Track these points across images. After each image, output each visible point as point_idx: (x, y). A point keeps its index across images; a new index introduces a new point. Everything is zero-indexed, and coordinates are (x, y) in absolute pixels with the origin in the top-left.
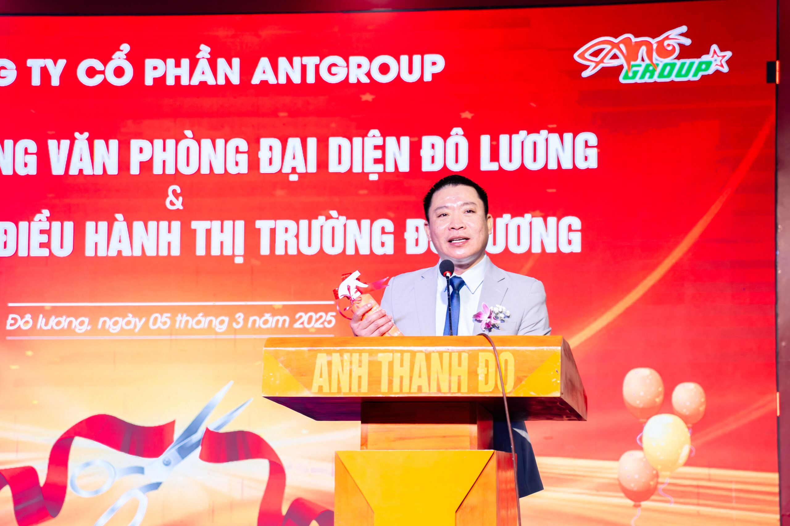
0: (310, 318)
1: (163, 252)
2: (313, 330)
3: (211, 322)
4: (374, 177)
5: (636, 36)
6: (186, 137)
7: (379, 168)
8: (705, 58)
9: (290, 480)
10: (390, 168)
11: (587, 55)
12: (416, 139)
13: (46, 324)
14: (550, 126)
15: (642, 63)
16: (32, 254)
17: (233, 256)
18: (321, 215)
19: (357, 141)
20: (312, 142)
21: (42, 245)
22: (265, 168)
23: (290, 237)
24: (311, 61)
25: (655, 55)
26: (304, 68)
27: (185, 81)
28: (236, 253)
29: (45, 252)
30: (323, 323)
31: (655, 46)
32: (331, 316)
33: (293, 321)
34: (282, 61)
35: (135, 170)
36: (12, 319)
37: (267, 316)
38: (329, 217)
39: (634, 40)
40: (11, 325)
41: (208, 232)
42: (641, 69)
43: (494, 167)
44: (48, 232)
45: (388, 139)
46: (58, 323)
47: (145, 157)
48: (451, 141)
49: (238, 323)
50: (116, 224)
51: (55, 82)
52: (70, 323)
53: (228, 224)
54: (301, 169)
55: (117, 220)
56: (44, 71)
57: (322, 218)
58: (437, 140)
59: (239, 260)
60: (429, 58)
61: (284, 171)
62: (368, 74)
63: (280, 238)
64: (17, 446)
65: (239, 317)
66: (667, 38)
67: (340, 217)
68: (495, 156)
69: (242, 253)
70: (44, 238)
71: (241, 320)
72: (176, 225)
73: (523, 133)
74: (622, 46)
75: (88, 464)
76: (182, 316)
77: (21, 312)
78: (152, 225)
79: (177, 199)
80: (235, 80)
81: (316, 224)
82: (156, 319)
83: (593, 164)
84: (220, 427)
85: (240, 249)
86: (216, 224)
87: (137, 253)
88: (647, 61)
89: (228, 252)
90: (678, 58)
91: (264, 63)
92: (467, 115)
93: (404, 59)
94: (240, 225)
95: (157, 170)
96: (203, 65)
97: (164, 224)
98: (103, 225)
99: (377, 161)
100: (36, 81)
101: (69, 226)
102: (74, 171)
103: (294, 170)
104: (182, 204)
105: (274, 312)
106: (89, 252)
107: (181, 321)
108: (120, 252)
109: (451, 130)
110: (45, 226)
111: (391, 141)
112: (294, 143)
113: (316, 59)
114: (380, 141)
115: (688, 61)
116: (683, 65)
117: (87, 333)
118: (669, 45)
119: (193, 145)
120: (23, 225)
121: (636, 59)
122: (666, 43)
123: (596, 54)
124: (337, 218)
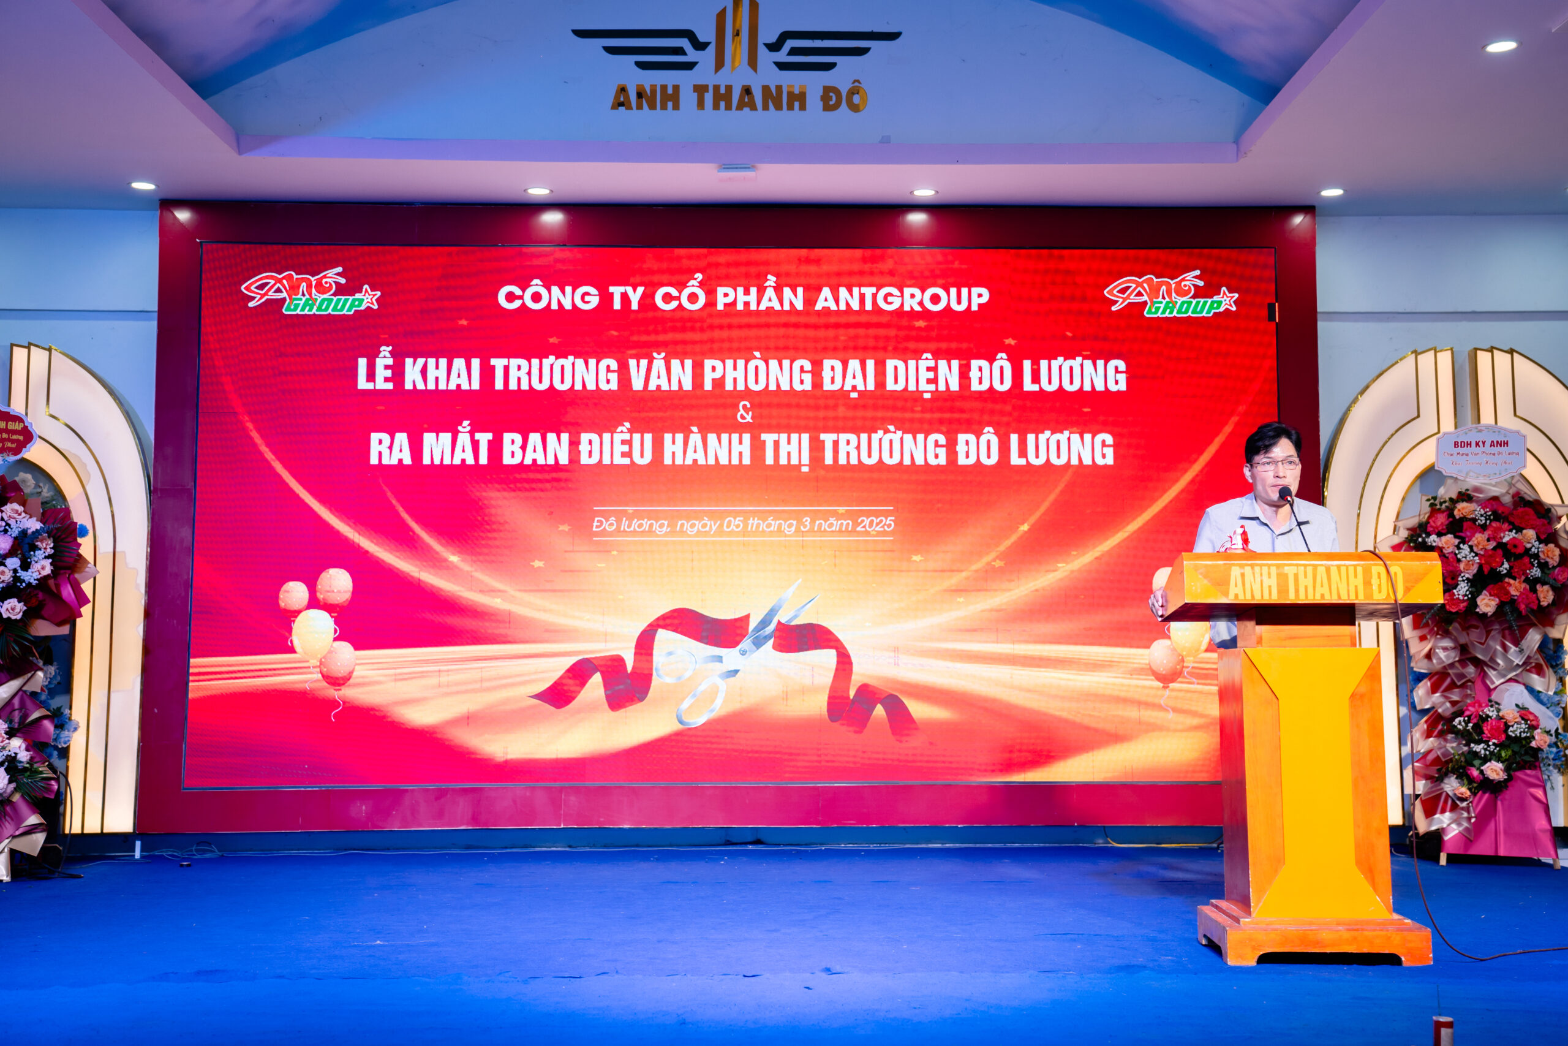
0: (872, 522)
1: (735, 461)
2: (874, 533)
3: (780, 524)
4: (927, 396)
5: (1156, 278)
6: (756, 358)
7: (932, 387)
8: (1216, 298)
9: (856, 668)
10: (942, 387)
11: (1115, 292)
12: (964, 362)
13: (629, 527)
14: (1085, 353)
15: (1163, 300)
16: (615, 463)
17: (800, 465)
18: (880, 429)
19: (912, 363)
20: (870, 364)
21: (624, 455)
22: (827, 386)
23: (852, 448)
24: (869, 291)
25: (1174, 294)
26: (862, 297)
27: (753, 307)
28: (802, 463)
29: (626, 461)
30: (883, 527)
31: (1173, 286)
32: (890, 520)
33: (856, 524)
34: (843, 292)
35: (708, 386)
36: (598, 521)
37: (832, 520)
38: (887, 431)
39: (1155, 280)
40: (597, 527)
41: (776, 443)
42: (1162, 306)
43: (1035, 388)
44: (629, 443)
45: (939, 361)
46: (640, 526)
47: (718, 374)
48: (996, 365)
49: (805, 526)
50: (692, 435)
51: (635, 306)
52: (651, 525)
53: (794, 437)
54: (861, 387)
55: (693, 432)
56: (625, 297)
57: (880, 433)
58: (984, 364)
59: (805, 469)
60: (975, 291)
61: (845, 389)
62: (921, 303)
63: (843, 449)
64: (606, 637)
65: (806, 521)
66: (1183, 280)
67: (897, 431)
68: (1036, 378)
69: (807, 462)
70: (626, 448)
71: (807, 523)
72: (747, 437)
73: (1061, 359)
74: (1145, 285)
75: (670, 654)
76: (754, 520)
77: (606, 515)
78: (725, 437)
79: (748, 414)
80: (799, 305)
81: (875, 437)
82: (730, 521)
83: (1122, 386)
84: (791, 620)
85: (806, 459)
86: (784, 437)
87: (711, 461)
88: (1167, 299)
89: (794, 461)
90: (1194, 297)
91: (826, 292)
92: (1010, 341)
93: (953, 291)
94: (805, 437)
95: (729, 386)
96: (770, 292)
97: (735, 437)
98: (680, 437)
99: (929, 381)
100: (617, 305)
101: (648, 437)
102: (652, 387)
103: (854, 388)
104: (752, 418)
105: (839, 516)
106: (668, 461)
107: (753, 524)
108: (695, 461)
109: (996, 355)
110: (627, 437)
111: (942, 364)
112: (854, 364)
113: (873, 290)
114: (932, 363)
115: (1202, 300)
116: (1198, 303)
117: (666, 534)
118: (1185, 286)
119: (762, 365)
120: (607, 436)
121: (1158, 298)
122: (1183, 283)
123: (1123, 291)
124: (895, 432)
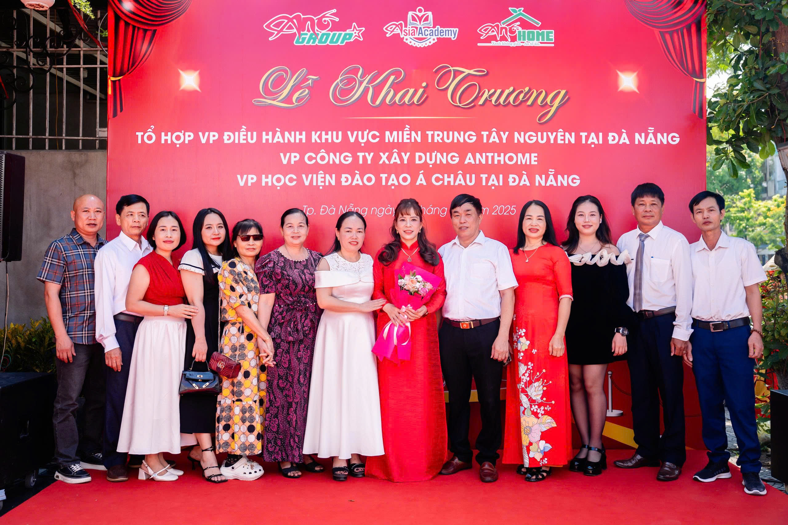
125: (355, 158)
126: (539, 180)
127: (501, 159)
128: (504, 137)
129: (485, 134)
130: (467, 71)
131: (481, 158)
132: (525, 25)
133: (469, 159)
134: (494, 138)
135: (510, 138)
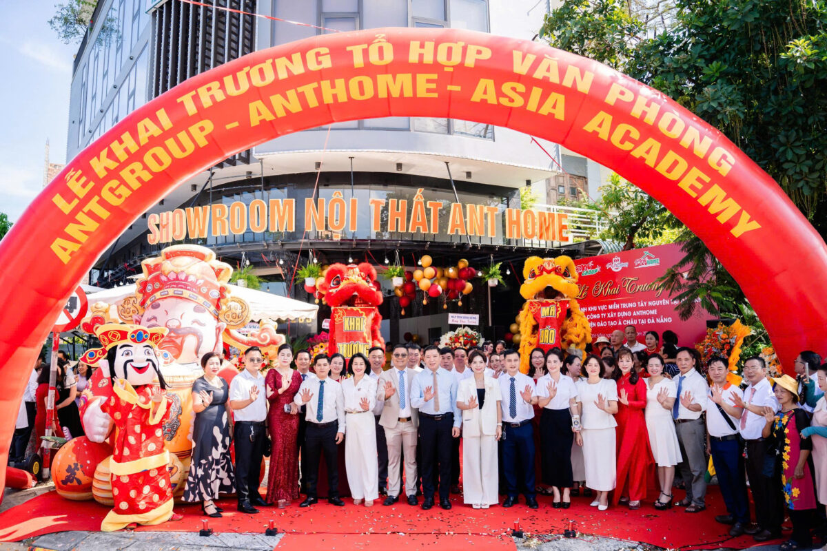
125: (601, 316)
126: (658, 320)
127: (645, 313)
128: (645, 303)
129: (639, 303)
130: (632, 279)
131: (638, 313)
132: (649, 258)
133: (634, 314)
134: (642, 305)
135: (647, 304)
